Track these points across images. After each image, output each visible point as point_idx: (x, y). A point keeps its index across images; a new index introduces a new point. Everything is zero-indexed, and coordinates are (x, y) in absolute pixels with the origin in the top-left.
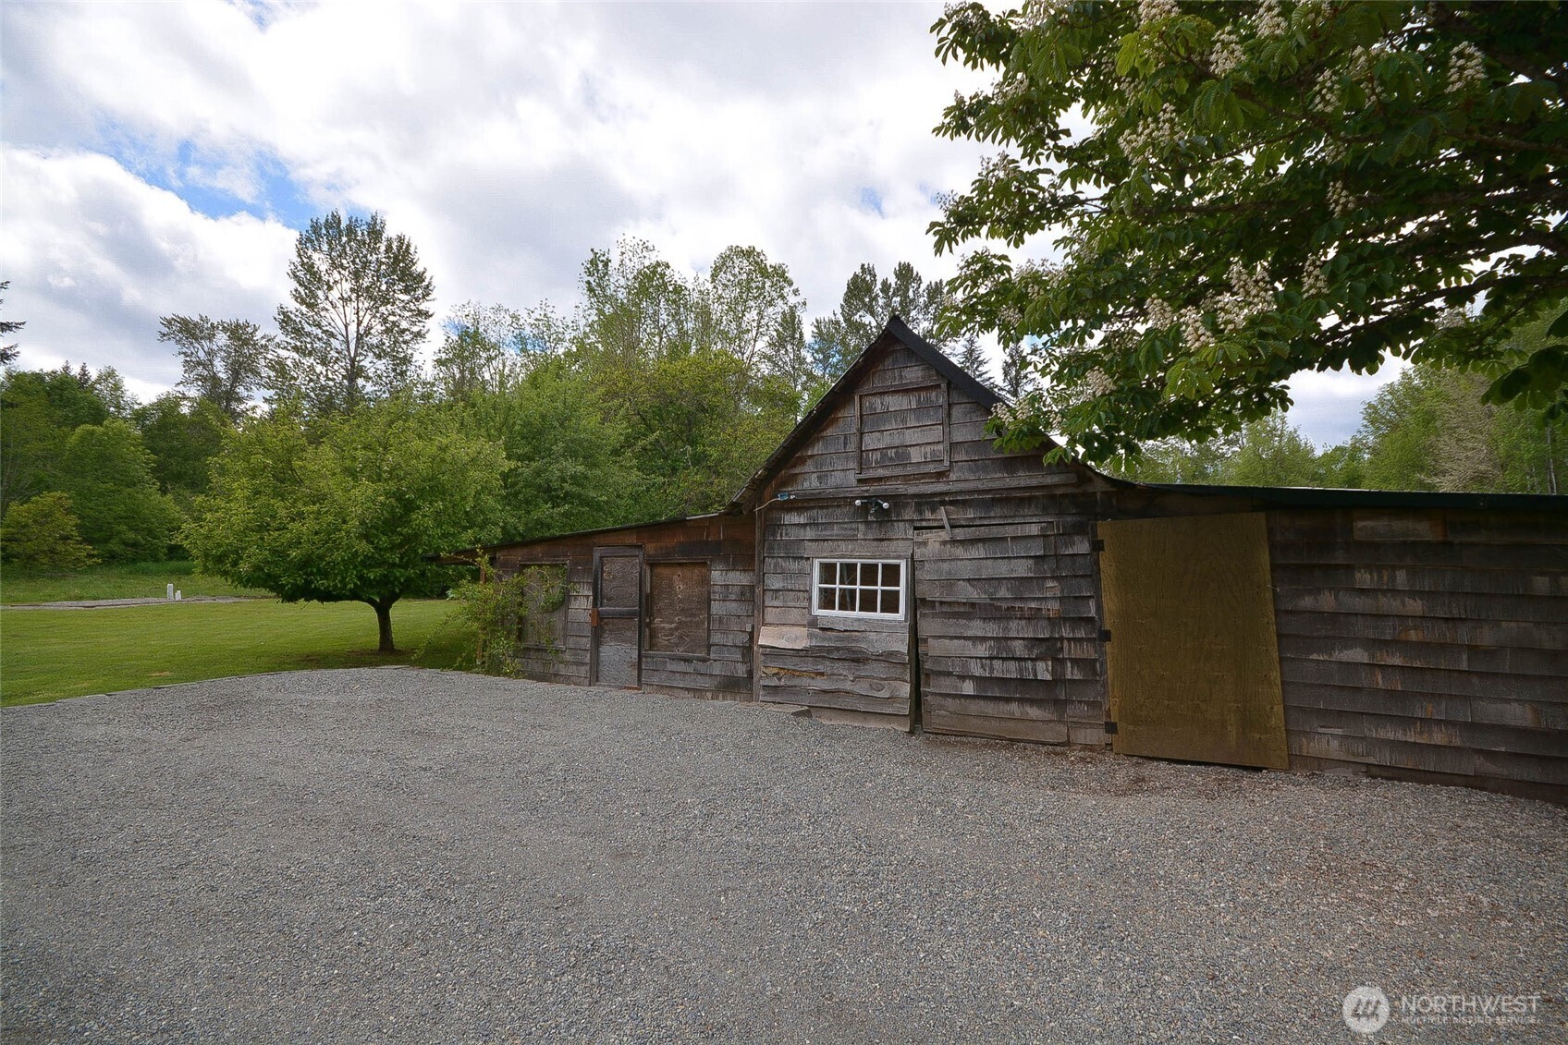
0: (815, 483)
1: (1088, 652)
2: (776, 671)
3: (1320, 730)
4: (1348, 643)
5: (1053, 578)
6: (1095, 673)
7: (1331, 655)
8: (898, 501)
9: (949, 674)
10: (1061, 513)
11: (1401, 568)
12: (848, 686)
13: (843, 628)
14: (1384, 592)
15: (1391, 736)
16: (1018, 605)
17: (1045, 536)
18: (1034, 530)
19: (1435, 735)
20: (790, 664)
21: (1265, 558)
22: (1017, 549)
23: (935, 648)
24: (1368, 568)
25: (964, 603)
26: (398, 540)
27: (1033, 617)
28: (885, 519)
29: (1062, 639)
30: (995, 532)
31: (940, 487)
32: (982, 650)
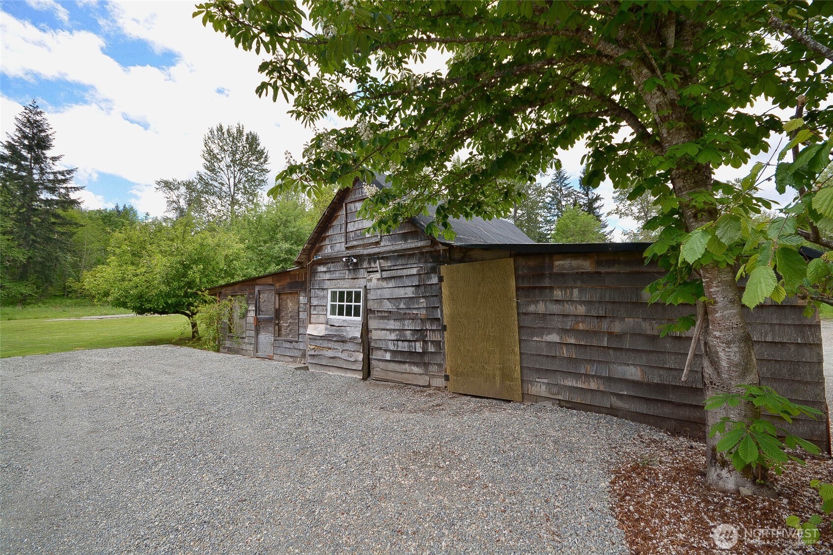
0: (330, 251)
1: (437, 337)
2: (314, 347)
3: (537, 380)
4: (550, 331)
5: (423, 297)
6: (440, 349)
7: (542, 338)
8: (360, 257)
9: (380, 349)
10: (426, 262)
11: (576, 287)
12: (339, 355)
13: (337, 325)
14: (567, 301)
15: (570, 384)
16: (408, 311)
17: (419, 274)
18: (414, 271)
19: (591, 384)
20: (319, 343)
21: (513, 283)
22: (408, 282)
23: (375, 335)
24: (560, 288)
25: (387, 311)
26: (182, 284)
27: (414, 319)
28: (356, 267)
29: (426, 330)
30: (400, 273)
31: (376, 250)
32: (393, 336)
